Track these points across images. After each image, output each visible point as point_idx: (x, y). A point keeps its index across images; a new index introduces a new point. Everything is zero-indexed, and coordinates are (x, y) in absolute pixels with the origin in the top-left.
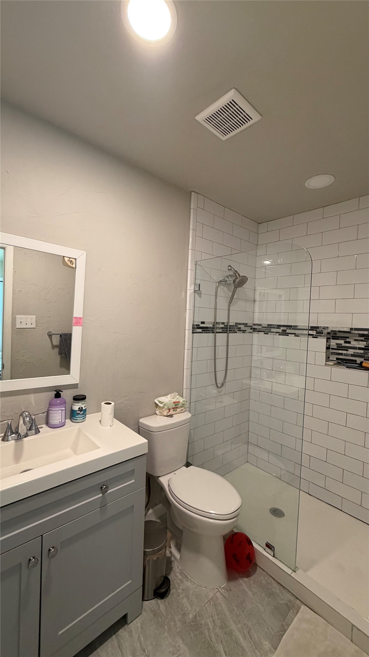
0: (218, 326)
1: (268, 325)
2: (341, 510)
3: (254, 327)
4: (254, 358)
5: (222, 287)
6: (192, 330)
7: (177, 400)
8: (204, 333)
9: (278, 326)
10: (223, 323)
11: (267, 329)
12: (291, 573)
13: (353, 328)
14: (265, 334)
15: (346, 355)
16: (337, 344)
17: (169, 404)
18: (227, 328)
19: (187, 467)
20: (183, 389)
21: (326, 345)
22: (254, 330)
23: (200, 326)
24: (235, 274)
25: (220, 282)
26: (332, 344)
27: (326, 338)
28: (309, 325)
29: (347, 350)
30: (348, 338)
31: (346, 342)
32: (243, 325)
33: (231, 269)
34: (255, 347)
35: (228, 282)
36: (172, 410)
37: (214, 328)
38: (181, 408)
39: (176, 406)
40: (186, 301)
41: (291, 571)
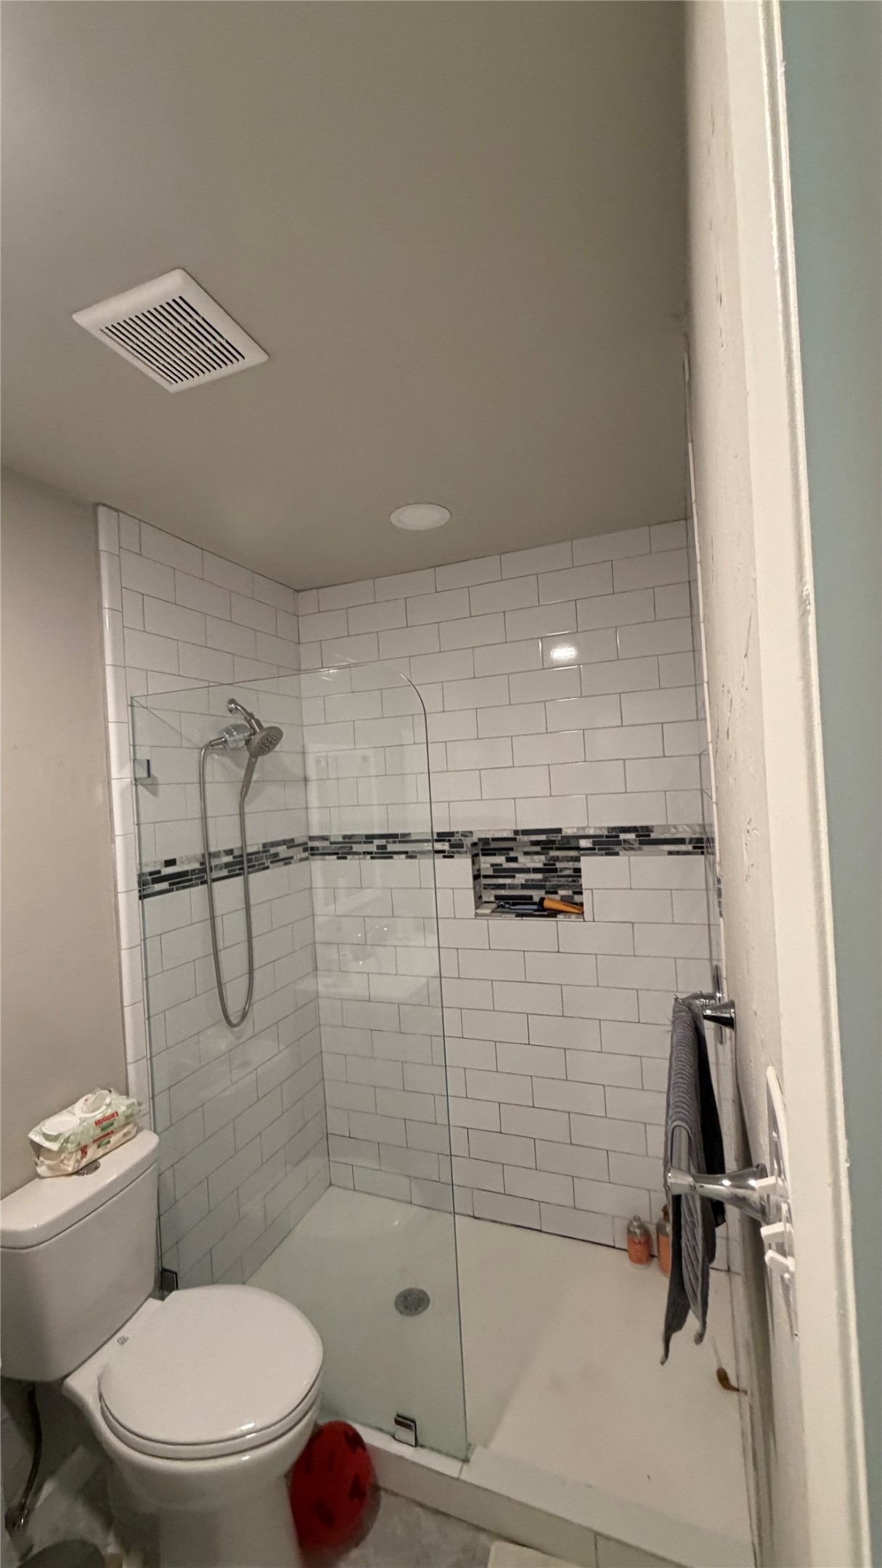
0: (215, 862)
1: (345, 837)
2: (540, 1231)
3: (311, 844)
4: (319, 920)
5: (216, 757)
6: (140, 891)
7: (109, 1112)
8: (177, 889)
9: (368, 837)
10: (229, 852)
11: (344, 848)
12: (458, 1472)
13: (518, 831)
14: (338, 858)
15: (512, 887)
16: (492, 865)
17: (82, 1133)
18: (242, 862)
19: (162, 1298)
20: (126, 1064)
21: (473, 870)
22: (313, 852)
23: (163, 873)
24: (249, 722)
25: (210, 746)
26: (483, 866)
27: (470, 856)
28: (434, 831)
29: (514, 877)
30: (511, 849)
31: (509, 860)
32: (285, 844)
33: (236, 708)
34: (319, 895)
35: (232, 746)
36: (95, 1146)
37: (203, 870)
38: (122, 1130)
39: (106, 1130)
40: (111, 811)
41: (458, 1465)
